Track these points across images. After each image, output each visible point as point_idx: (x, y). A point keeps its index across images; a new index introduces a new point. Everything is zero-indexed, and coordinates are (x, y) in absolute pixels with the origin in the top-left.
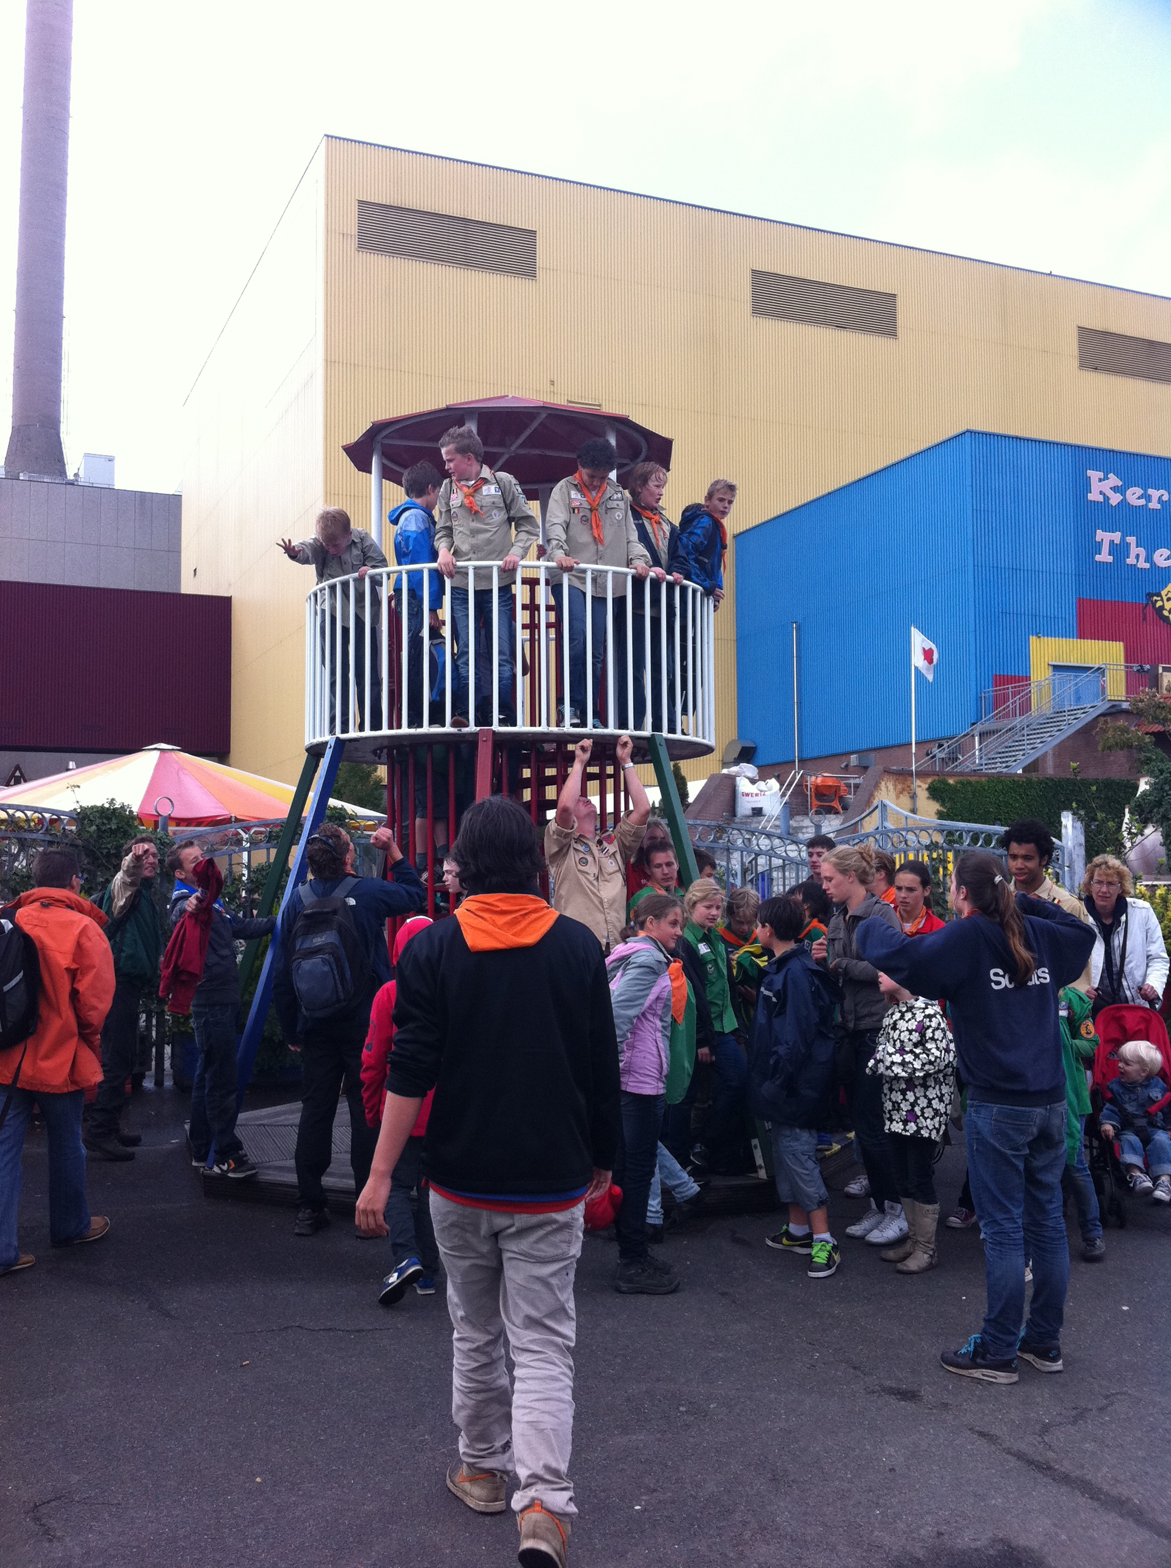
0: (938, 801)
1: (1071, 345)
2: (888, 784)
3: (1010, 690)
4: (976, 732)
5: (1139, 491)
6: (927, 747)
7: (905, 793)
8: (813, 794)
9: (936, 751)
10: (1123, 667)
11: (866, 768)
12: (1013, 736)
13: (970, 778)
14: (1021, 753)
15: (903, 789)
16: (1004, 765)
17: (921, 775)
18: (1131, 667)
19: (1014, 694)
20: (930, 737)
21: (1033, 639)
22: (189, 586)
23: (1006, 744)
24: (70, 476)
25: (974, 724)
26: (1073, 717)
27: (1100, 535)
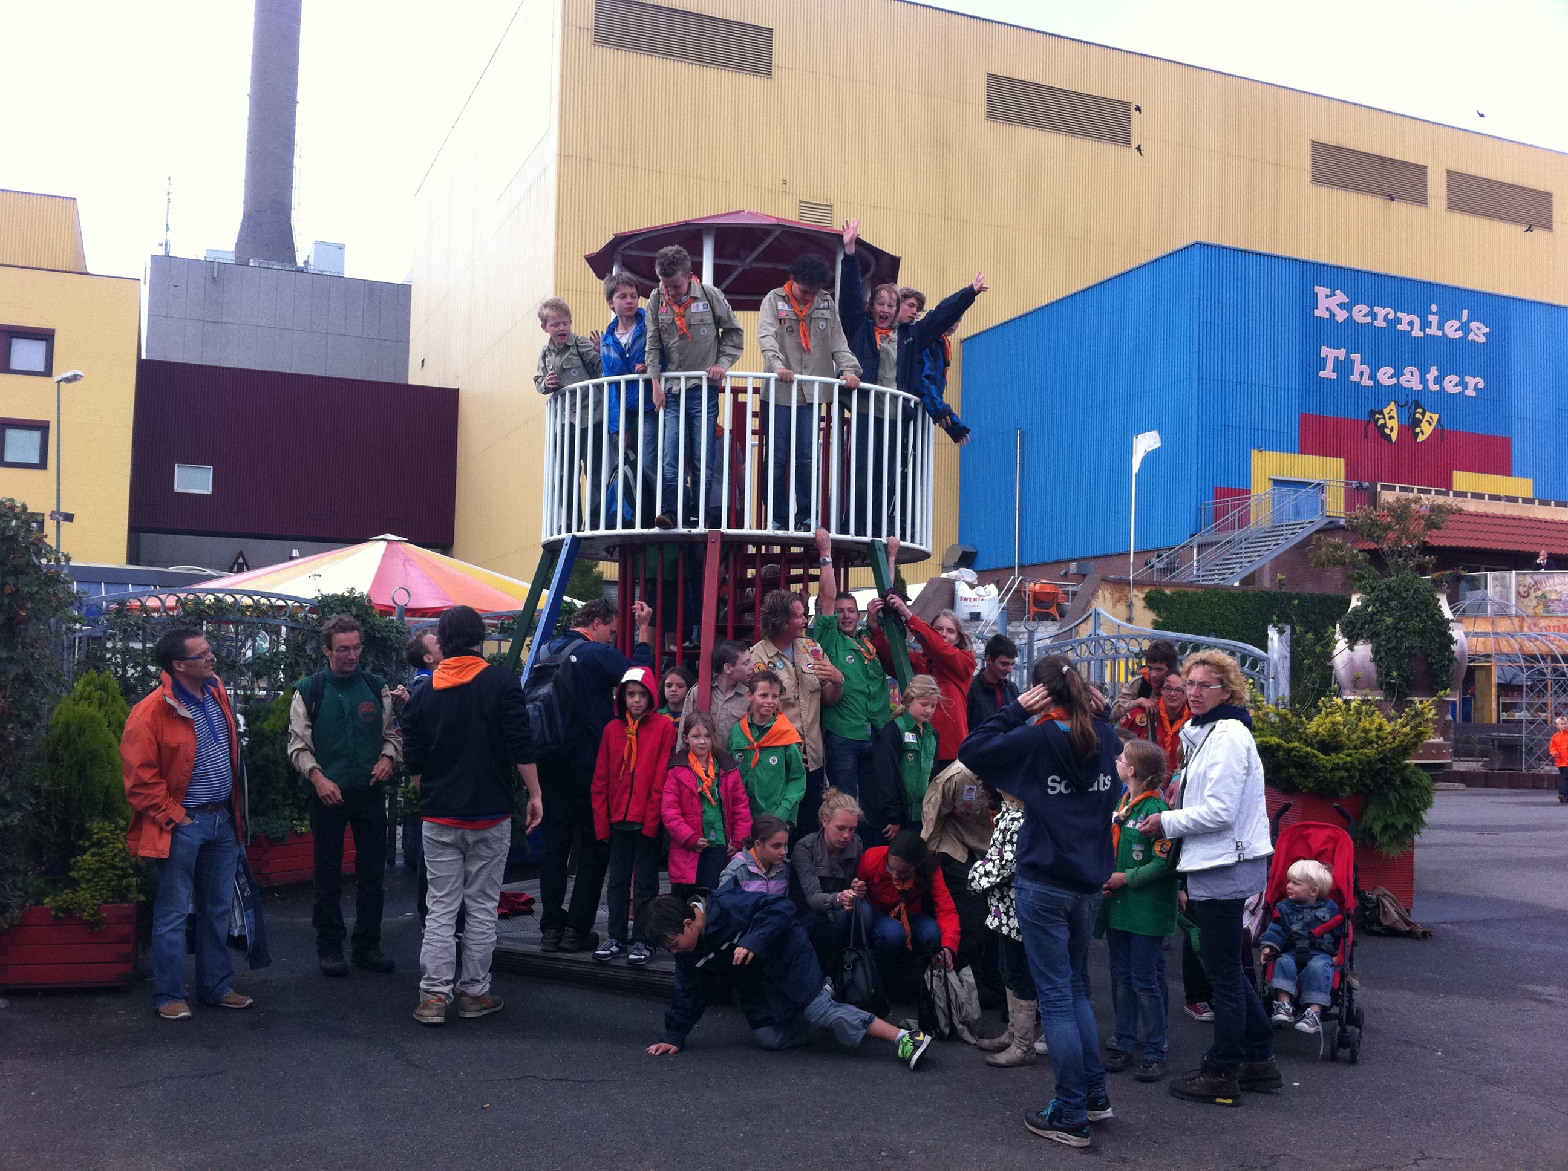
0: (1154, 610)
1: (1304, 160)
2: (1105, 592)
3: (1230, 503)
4: (1195, 544)
5: (1365, 309)
6: (1146, 557)
7: (1122, 602)
8: (1031, 601)
9: (1154, 561)
10: (1342, 484)
11: (1085, 576)
12: (1231, 549)
13: (1187, 590)
14: (1238, 565)
15: (1120, 598)
16: (1221, 577)
17: (1138, 584)
18: (1351, 484)
19: (1234, 507)
20: (1149, 547)
21: (1255, 453)
22: (417, 377)
23: (1224, 557)
24: (300, 263)
25: (1193, 535)
26: (1290, 532)
27: (1325, 351)
